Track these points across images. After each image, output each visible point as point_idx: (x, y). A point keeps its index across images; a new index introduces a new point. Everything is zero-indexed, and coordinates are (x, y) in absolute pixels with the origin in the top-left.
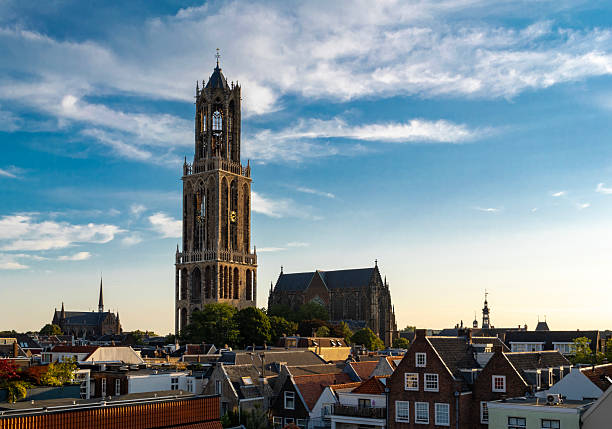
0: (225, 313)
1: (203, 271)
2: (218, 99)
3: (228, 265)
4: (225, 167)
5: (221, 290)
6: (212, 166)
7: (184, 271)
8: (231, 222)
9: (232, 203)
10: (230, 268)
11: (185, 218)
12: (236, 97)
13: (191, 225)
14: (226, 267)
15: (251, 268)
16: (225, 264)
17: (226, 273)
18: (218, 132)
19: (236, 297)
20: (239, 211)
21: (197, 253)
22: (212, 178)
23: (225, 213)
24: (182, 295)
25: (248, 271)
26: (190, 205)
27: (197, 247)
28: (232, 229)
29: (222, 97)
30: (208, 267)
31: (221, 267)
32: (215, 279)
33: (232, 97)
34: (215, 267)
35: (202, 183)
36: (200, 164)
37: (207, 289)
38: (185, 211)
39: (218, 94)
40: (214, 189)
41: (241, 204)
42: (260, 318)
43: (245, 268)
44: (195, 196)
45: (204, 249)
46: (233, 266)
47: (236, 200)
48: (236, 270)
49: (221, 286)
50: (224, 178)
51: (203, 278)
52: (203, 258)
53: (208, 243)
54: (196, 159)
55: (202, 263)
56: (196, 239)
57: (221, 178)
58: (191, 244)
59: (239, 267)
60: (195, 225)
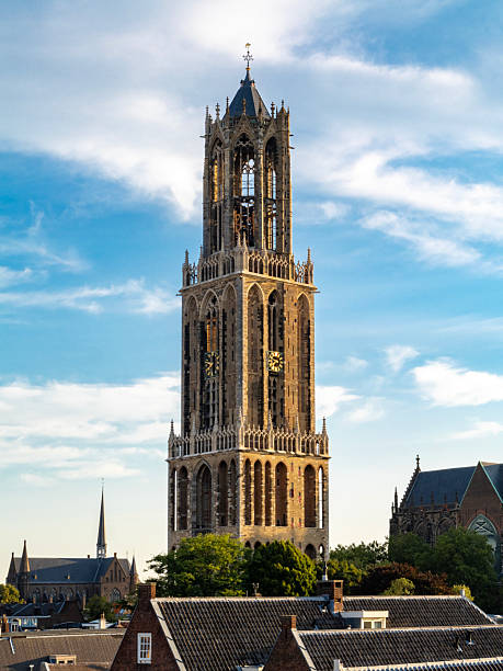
0: (216, 557)
1: (214, 471)
2: (244, 138)
3: (263, 459)
4: (255, 266)
5: (248, 510)
6: (230, 266)
7: (184, 471)
8: (271, 374)
9: (272, 335)
10: (268, 464)
11: (186, 368)
12: (279, 131)
13: (196, 384)
14: (258, 463)
15: (315, 463)
16: (254, 457)
17: (258, 475)
18: (248, 199)
19: (282, 522)
20: (288, 352)
21: (205, 436)
22: (231, 289)
23: (256, 354)
24: (180, 521)
25: (309, 469)
26: (195, 345)
27: (205, 424)
28: (272, 384)
29: (250, 133)
30: (223, 464)
31: (248, 462)
32: (235, 487)
33: (271, 132)
34: (234, 462)
35: (214, 301)
36: (211, 263)
37: (222, 508)
38: (187, 356)
39: (244, 127)
40: (235, 309)
41: (292, 336)
42: (292, 564)
43: (303, 462)
44: (203, 324)
45: (216, 428)
46: (274, 460)
47: (282, 330)
48: (281, 467)
49: (247, 502)
50: (254, 288)
51: (214, 484)
52: (214, 445)
53: (225, 416)
54: (206, 254)
55: (213, 456)
56: (205, 409)
57: (247, 287)
58: (195, 419)
59: (287, 461)
60: (203, 382)
